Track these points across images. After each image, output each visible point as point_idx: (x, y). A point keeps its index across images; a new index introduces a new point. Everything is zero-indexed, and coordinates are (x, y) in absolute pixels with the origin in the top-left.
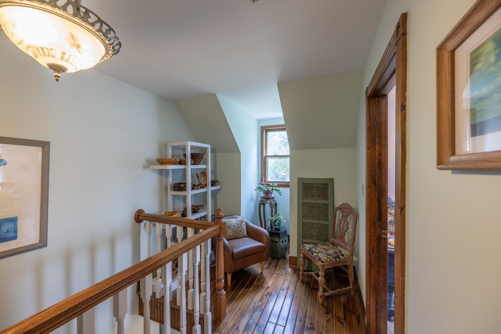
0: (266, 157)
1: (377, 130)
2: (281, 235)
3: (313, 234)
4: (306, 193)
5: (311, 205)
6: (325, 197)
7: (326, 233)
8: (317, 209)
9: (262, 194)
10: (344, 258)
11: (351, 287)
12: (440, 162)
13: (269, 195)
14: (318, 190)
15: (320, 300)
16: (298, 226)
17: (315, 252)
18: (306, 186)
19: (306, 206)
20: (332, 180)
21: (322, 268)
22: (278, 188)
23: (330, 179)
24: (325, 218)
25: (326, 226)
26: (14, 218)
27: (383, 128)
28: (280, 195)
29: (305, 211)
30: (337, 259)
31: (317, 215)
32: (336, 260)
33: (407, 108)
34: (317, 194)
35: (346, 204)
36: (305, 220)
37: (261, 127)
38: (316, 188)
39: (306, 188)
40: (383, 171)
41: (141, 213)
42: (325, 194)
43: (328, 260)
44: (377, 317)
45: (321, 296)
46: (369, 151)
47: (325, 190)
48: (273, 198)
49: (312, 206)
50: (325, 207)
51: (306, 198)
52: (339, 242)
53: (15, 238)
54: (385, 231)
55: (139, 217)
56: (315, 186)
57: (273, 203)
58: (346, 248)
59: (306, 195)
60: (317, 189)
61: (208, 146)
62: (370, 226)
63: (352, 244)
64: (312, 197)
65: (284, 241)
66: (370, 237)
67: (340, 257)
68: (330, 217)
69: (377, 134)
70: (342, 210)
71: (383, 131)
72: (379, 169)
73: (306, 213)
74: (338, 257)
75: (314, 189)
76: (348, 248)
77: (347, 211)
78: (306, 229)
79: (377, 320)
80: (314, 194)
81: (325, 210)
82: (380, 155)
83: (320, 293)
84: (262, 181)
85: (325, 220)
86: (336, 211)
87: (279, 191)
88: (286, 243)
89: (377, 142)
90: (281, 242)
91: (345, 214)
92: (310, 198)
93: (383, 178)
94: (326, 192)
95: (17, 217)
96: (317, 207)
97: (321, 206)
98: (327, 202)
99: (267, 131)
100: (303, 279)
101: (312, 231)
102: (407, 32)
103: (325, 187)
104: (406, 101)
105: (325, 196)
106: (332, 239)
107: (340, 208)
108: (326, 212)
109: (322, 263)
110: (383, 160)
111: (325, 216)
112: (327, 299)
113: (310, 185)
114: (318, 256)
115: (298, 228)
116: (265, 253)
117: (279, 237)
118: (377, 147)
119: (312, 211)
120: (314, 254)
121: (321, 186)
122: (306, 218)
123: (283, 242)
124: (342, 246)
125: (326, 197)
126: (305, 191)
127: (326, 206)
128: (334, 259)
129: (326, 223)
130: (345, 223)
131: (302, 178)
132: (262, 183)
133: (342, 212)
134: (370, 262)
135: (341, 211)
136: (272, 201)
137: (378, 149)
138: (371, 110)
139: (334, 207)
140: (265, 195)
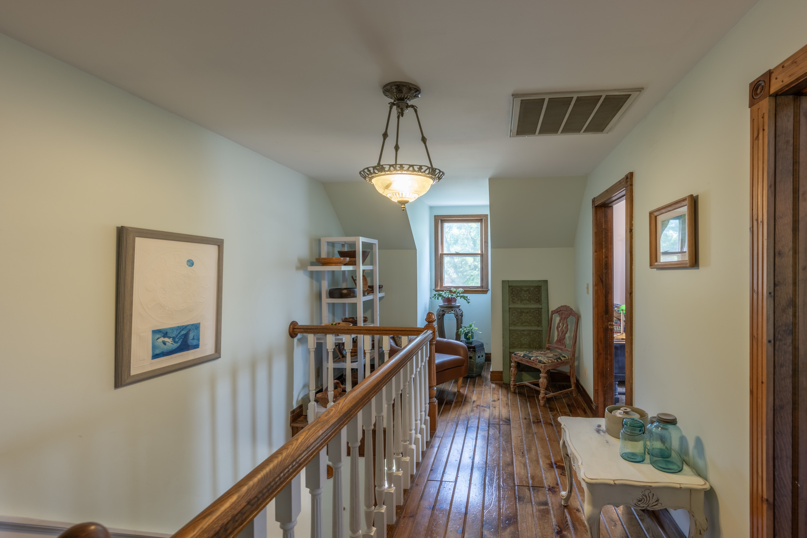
0: (442, 255)
1: (603, 236)
2: (477, 349)
3: (523, 343)
4: (514, 298)
5: (519, 311)
6: (537, 301)
7: (539, 340)
8: (528, 314)
9: (440, 302)
10: (565, 359)
11: (573, 388)
12: (651, 265)
13: (453, 303)
14: (529, 293)
15: (542, 402)
16: (503, 335)
17: (532, 357)
18: (514, 290)
19: (514, 312)
20: (546, 282)
21: (544, 369)
22: (465, 295)
23: (543, 281)
24: (538, 323)
25: (540, 332)
26: (197, 324)
27: (609, 234)
28: (468, 302)
29: (512, 317)
30: (559, 360)
31: (528, 321)
32: (557, 361)
33: (633, 231)
34: (528, 298)
35: (565, 306)
36: (512, 328)
37: (435, 216)
38: (525, 291)
39: (513, 292)
40: (610, 271)
41: (296, 325)
42: (537, 298)
43: (550, 361)
44: (605, 398)
45: (543, 398)
46: (596, 254)
47: (537, 293)
48: (458, 307)
49: (521, 312)
50: (537, 312)
51: (514, 303)
52: (558, 346)
53: (197, 346)
54: (611, 323)
55: (295, 330)
56: (525, 289)
57: (459, 313)
58: (567, 350)
59: (513, 299)
60: (527, 292)
61: (375, 241)
62: (598, 319)
63: (574, 345)
64: (521, 302)
65: (481, 356)
66: (598, 329)
67: (562, 358)
68: (544, 323)
69: (604, 239)
70: (561, 312)
71: (609, 237)
72: (606, 269)
73: (514, 320)
74: (560, 359)
75: (523, 292)
76: (570, 350)
77: (566, 313)
78: (514, 337)
79: (604, 401)
80: (523, 298)
81: (538, 315)
82: (606, 257)
83: (541, 396)
84: (436, 285)
85: (538, 326)
86: (552, 315)
87: (467, 297)
88: (482, 358)
89: (604, 246)
90: (477, 357)
91: (564, 316)
92: (519, 302)
93: (610, 277)
94: (539, 295)
95: (200, 323)
96: (527, 313)
97: (532, 311)
98: (540, 307)
99: (443, 221)
100: (514, 390)
101: (521, 339)
102: (633, 184)
103: (537, 290)
104: (632, 226)
105: (538, 299)
106: (547, 345)
107: (558, 311)
108: (539, 317)
109: (543, 365)
110: (609, 262)
111: (538, 321)
112: (549, 400)
113: (519, 289)
114: (538, 359)
115: (503, 337)
116: (463, 368)
117: (475, 351)
118: (604, 251)
119: (522, 317)
120: (532, 359)
121: (532, 289)
122: (514, 325)
123: (479, 357)
124: (561, 349)
125: (539, 301)
126: (512, 295)
127: (539, 311)
128: (556, 361)
129: (539, 328)
130: (565, 326)
131: (508, 281)
132: (436, 289)
133: (561, 315)
134: (598, 351)
135: (559, 314)
136: (458, 310)
137: (605, 252)
138: (598, 218)
139: (548, 311)
140: (446, 303)
